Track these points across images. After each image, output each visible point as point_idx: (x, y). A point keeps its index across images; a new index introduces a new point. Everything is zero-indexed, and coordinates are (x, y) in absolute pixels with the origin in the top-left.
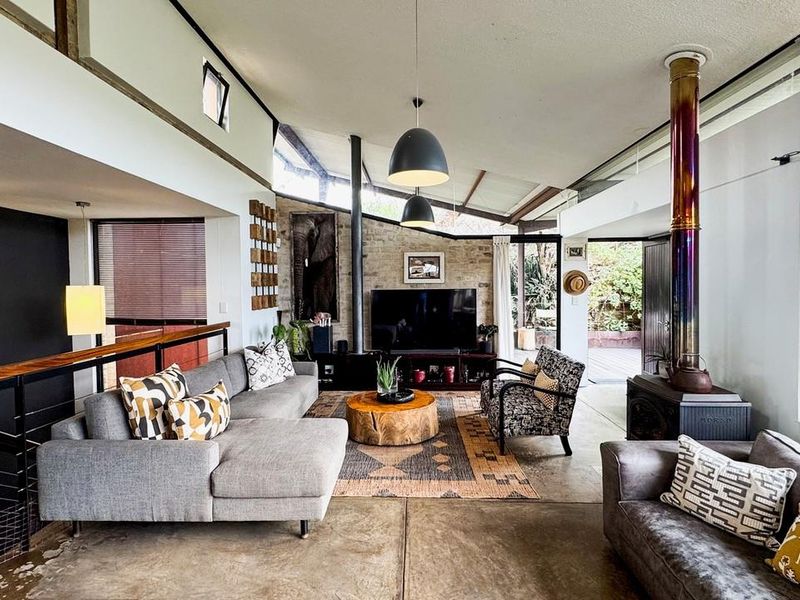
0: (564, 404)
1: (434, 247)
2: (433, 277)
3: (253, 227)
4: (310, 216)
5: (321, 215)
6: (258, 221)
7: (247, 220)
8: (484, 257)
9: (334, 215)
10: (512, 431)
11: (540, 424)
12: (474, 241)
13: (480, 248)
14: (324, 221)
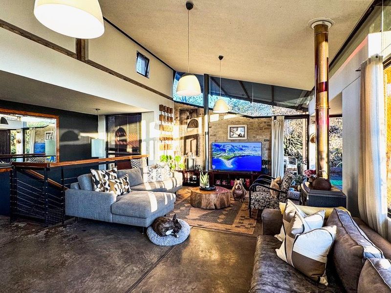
0: (281, 196)
1: (242, 122)
2: (241, 137)
3: (161, 116)
4: (187, 110)
5: (192, 110)
6: (163, 113)
7: (157, 113)
8: (266, 126)
9: (197, 109)
10: (255, 207)
11: (269, 204)
12: (262, 119)
13: (265, 122)
14: (193, 112)
